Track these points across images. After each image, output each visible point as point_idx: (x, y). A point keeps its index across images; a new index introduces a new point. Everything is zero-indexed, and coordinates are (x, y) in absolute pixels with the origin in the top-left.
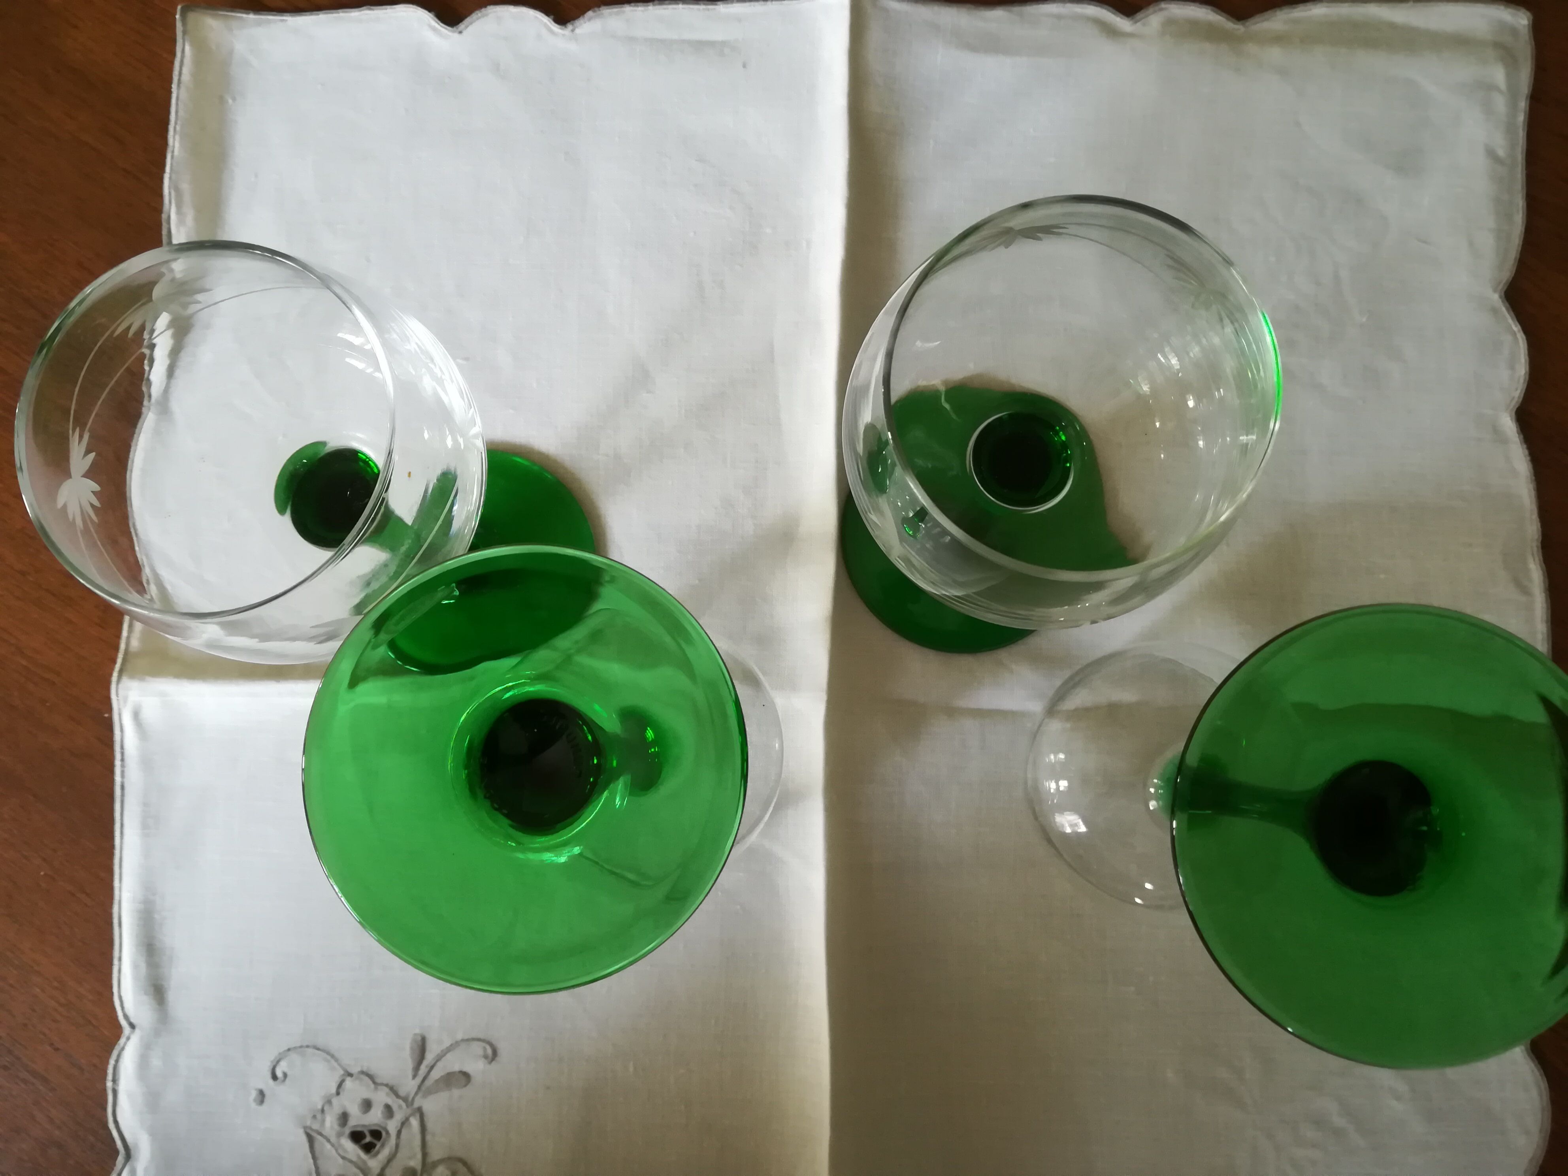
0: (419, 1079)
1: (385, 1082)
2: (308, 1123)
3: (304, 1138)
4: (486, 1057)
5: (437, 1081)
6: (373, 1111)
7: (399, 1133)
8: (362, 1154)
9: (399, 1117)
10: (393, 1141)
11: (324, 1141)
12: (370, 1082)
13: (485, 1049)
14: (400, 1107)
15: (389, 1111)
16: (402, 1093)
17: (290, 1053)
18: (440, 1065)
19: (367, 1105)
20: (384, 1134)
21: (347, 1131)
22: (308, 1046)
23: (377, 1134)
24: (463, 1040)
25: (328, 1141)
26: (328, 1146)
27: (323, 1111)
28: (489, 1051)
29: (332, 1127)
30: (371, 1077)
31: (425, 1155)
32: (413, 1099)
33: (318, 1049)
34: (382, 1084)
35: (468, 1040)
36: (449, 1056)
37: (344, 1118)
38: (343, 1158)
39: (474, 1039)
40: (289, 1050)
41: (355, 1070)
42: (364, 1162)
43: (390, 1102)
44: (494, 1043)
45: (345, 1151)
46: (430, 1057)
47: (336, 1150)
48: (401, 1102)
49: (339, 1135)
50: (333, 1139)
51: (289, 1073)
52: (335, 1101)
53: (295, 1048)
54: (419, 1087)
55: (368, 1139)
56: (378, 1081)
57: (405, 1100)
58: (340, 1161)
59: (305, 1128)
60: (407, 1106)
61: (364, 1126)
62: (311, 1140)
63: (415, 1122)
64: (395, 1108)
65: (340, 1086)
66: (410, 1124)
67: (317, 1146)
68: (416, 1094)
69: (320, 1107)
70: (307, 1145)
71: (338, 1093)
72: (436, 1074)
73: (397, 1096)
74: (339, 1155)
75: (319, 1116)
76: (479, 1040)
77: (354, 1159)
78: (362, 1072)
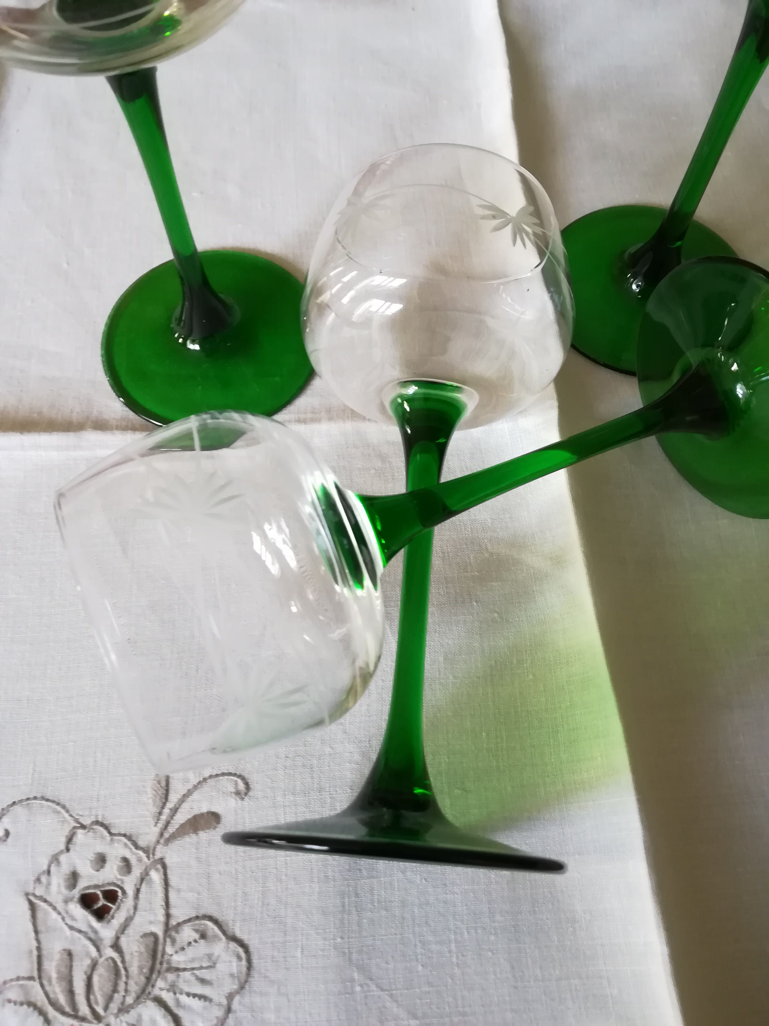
0: (160, 825)
1: (123, 832)
2: (30, 889)
3: (25, 906)
4: (238, 793)
5: (182, 826)
6: (108, 865)
7: (138, 891)
8: (93, 920)
9: (137, 871)
10: (129, 902)
11: (49, 909)
12: (105, 833)
13: (236, 784)
14: (140, 860)
15: (126, 865)
16: (141, 843)
17: (15, 807)
18: (185, 806)
19: (101, 860)
20: (120, 893)
21: (76, 893)
22: (35, 798)
23: (111, 896)
24: (211, 777)
25: (55, 909)
26: (54, 915)
27: (49, 872)
28: (241, 786)
29: (59, 893)
30: (106, 827)
31: (168, 916)
32: (154, 849)
33: (48, 800)
34: (120, 835)
35: (217, 775)
36: (196, 796)
37: (74, 877)
38: (71, 928)
39: (223, 774)
40: (14, 803)
41: (87, 821)
42: (95, 932)
43: (128, 855)
44: (246, 776)
45: (73, 918)
46: (174, 798)
47: (63, 919)
48: (141, 853)
49: (66, 902)
50: (60, 906)
51: (11, 831)
52: (63, 858)
53: (21, 801)
54: (161, 835)
55: (102, 902)
56: (113, 831)
57: (146, 851)
58: (68, 932)
59: (27, 894)
60: (148, 857)
61: (96, 887)
62: (33, 907)
63: (156, 876)
64: (133, 861)
65: (70, 840)
66: (151, 882)
67: (40, 915)
68: (158, 842)
69: (45, 868)
70: (28, 913)
71: (68, 850)
72: (181, 818)
73: (137, 847)
74: (66, 924)
75: (44, 879)
76: (230, 774)
77: (84, 928)
78: (97, 823)
